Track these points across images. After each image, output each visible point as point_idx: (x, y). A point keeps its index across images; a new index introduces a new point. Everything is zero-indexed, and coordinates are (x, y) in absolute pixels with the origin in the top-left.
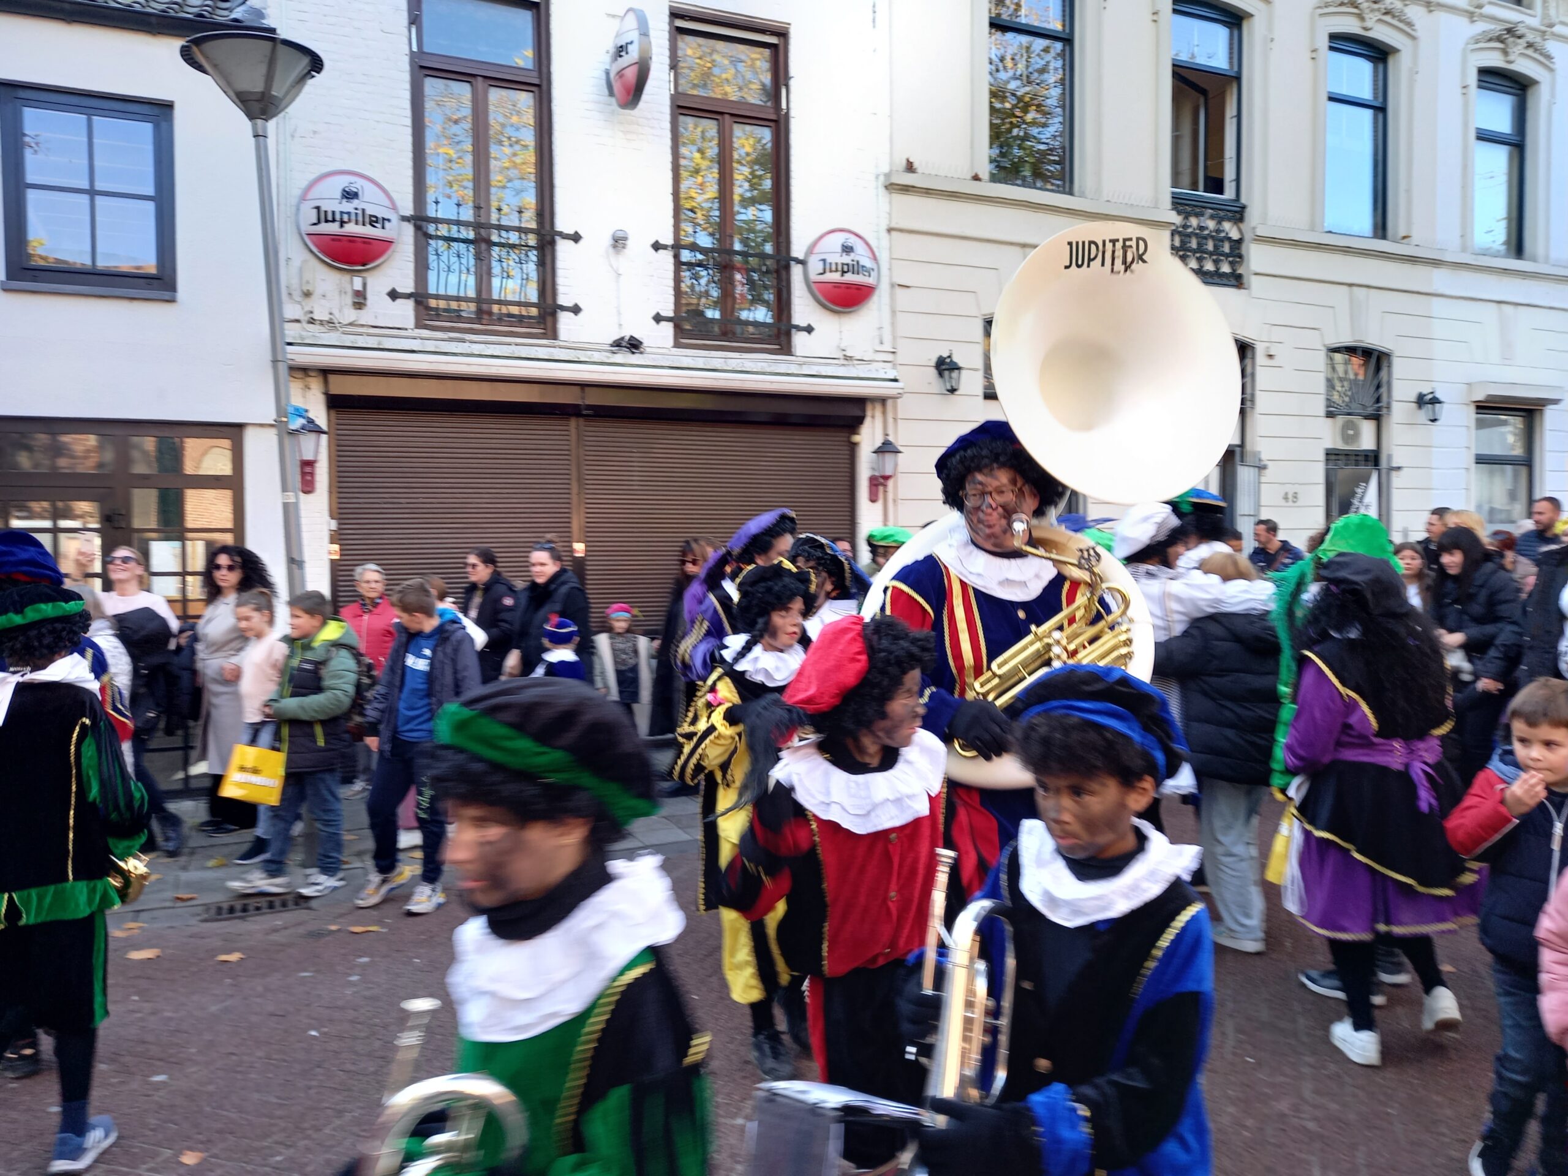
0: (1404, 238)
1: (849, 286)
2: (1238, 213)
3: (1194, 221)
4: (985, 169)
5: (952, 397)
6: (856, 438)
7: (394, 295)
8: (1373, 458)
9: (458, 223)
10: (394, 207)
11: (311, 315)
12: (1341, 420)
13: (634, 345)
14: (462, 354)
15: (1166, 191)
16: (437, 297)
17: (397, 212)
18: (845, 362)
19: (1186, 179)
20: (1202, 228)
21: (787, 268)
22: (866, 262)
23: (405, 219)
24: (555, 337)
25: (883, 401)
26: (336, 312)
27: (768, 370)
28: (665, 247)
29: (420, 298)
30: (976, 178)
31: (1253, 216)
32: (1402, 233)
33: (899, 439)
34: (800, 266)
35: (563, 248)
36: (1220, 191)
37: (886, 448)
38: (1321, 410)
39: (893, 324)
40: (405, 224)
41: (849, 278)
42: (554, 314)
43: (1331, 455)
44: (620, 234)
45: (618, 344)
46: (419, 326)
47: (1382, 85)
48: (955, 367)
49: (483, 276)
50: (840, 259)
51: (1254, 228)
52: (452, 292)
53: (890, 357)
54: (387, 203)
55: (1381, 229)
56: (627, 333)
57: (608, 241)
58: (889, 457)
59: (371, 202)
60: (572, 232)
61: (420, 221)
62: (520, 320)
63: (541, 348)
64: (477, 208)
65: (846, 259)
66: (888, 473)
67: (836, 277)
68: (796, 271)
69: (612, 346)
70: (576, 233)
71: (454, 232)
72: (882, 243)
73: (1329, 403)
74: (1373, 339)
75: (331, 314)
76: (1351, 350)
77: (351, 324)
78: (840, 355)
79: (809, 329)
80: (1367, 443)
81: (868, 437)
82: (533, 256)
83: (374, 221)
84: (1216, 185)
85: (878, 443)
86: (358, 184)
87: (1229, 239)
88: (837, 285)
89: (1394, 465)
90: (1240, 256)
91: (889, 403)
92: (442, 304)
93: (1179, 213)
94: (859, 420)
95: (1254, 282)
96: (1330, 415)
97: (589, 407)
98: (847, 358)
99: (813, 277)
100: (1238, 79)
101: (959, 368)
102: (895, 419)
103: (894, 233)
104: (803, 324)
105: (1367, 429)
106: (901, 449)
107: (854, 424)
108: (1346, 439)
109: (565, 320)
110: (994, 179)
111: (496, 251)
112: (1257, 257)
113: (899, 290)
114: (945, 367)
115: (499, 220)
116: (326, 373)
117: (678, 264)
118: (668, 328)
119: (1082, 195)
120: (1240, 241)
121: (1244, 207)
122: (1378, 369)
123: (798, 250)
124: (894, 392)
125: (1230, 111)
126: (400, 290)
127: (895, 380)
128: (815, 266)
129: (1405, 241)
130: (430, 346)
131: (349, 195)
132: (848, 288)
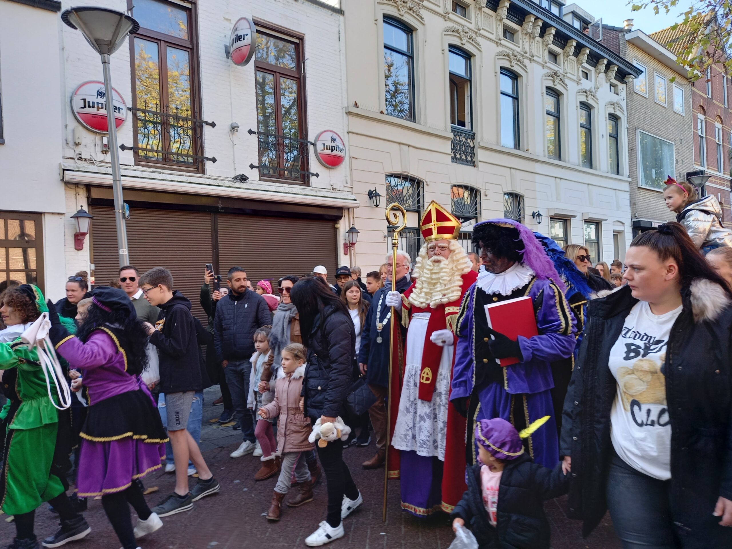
1: (335, 156)
2: (473, 137)
3: (458, 138)
4: (384, 109)
5: (376, 209)
6: (337, 226)
7: (123, 147)
9: (157, 114)
10: (124, 103)
11: (80, 156)
13: (243, 179)
14: (163, 180)
15: (449, 124)
16: (143, 150)
17: (125, 105)
18: (333, 191)
19: (455, 121)
20: (460, 141)
21: (307, 146)
22: (341, 146)
23: (129, 109)
24: (203, 173)
25: (349, 209)
26: (93, 154)
28: (254, 133)
29: (135, 149)
30: (382, 112)
31: (478, 137)
33: (357, 227)
34: (312, 146)
35: (207, 130)
36: (465, 126)
37: (352, 230)
39: (351, 175)
40: (129, 112)
41: (335, 152)
42: (202, 162)
44: (235, 125)
46: (136, 164)
47: (516, 88)
48: (378, 195)
50: (329, 143)
51: (479, 143)
53: (350, 190)
54: (121, 100)
55: (518, 145)
56: (239, 173)
57: (228, 128)
58: (354, 235)
60: (211, 122)
61: (134, 110)
63: (197, 178)
64: (162, 106)
65: (333, 144)
66: (354, 242)
67: (329, 152)
69: (234, 179)
72: (345, 137)
73: (505, 215)
74: (518, 190)
76: (511, 194)
77: (101, 162)
78: (330, 187)
79: (317, 175)
81: (343, 226)
82: (190, 133)
83: (115, 109)
84: (463, 123)
87: (470, 146)
88: (330, 156)
90: (474, 154)
92: (146, 154)
93: (453, 134)
94: (340, 218)
95: (479, 165)
97: (223, 208)
98: (333, 189)
99: (319, 151)
100: (470, 81)
102: (354, 218)
103: (350, 134)
104: (315, 173)
106: (359, 231)
107: (337, 219)
109: (208, 165)
110: (388, 113)
112: (481, 155)
113: (353, 160)
114: (372, 195)
116: (88, 187)
117: (260, 141)
118: (256, 172)
119: (419, 123)
120: (474, 147)
121: (475, 134)
122: (520, 202)
123: (311, 138)
124: (356, 205)
125: (467, 94)
126: (126, 145)
127: (355, 200)
128: (320, 147)
129: (526, 151)
130: (146, 175)
131: (101, 94)
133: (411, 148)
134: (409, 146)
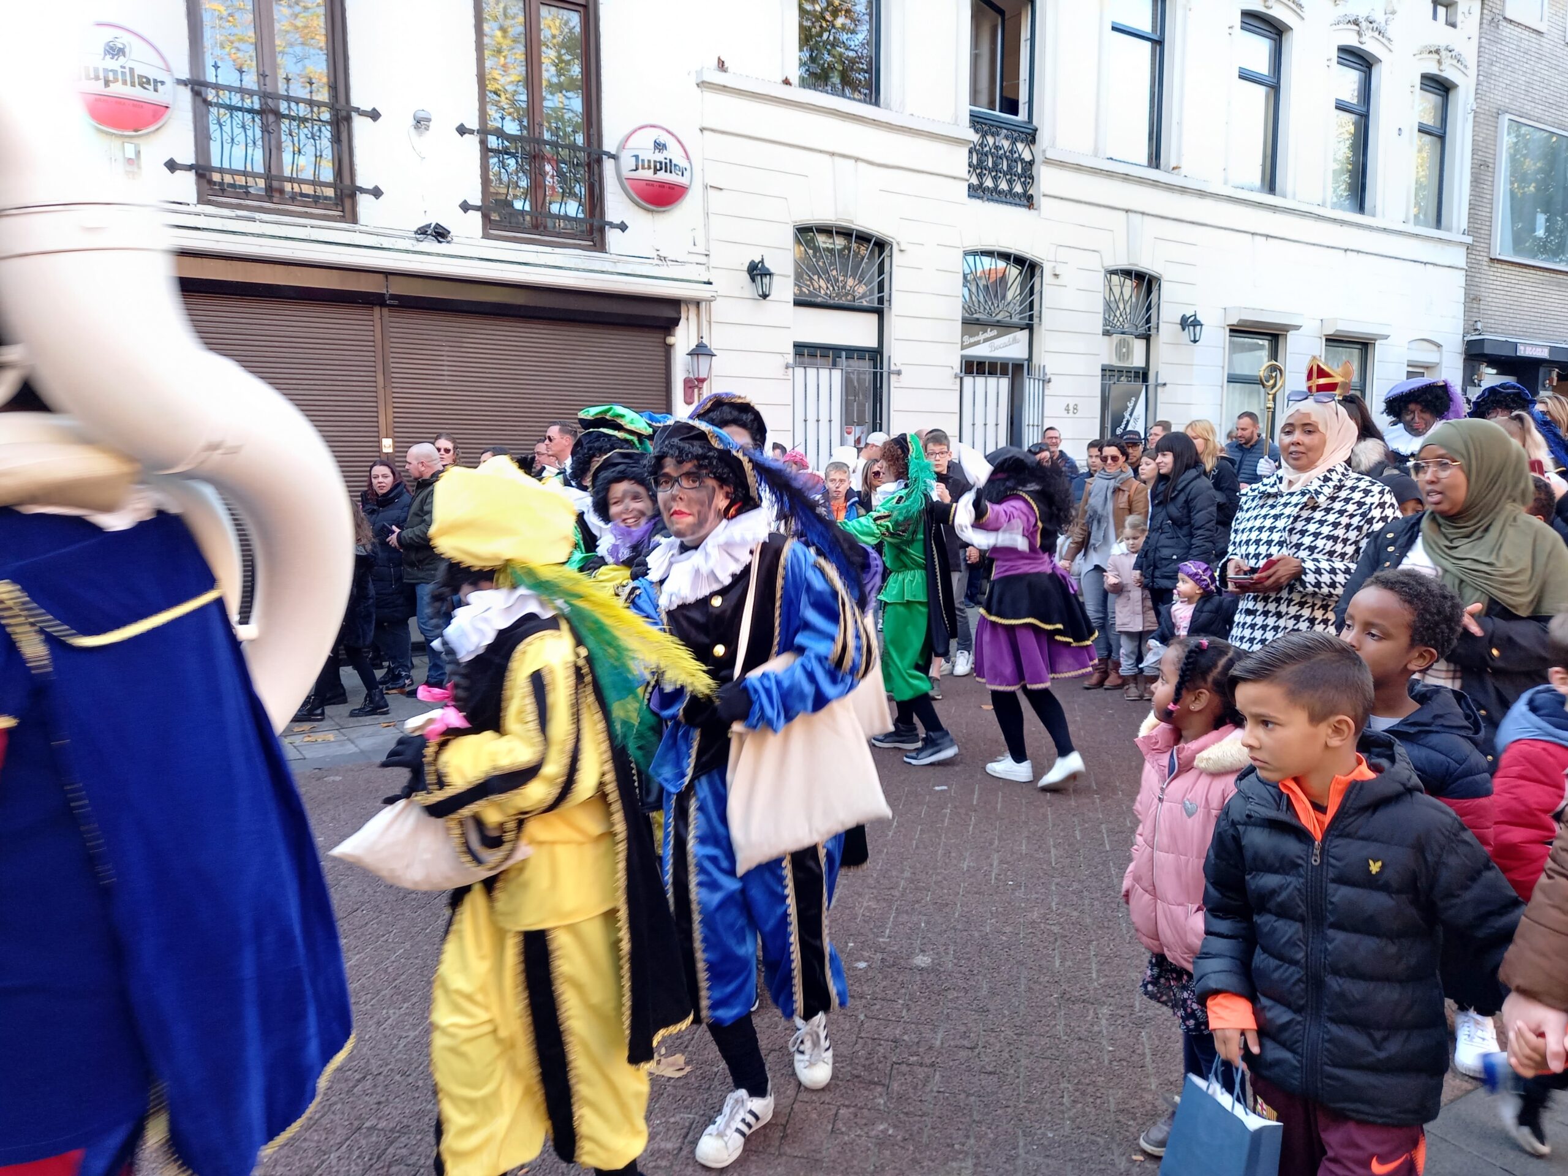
0: (1174, 169)
1: (662, 185)
2: (1030, 136)
3: (990, 140)
4: (795, 73)
5: (764, 302)
6: (671, 340)
7: (172, 166)
8: (1143, 375)
9: (242, 91)
10: (169, 70)
12: (1116, 338)
13: (440, 234)
14: (253, 235)
15: (965, 108)
16: (221, 171)
17: (172, 75)
18: (659, 262)
19: (984, 98)
20: (997, 148)
21: (599, 161)
22: (679, 159)
23: (185, 83)
24: (354, 220)
25: (698, 303)
27: (582, 267)
28: (471, 132)
29: (202, 171)
30: (786, 82)
31: (1044, 138)
32: (1175, 165)
33: (714, 343)
34: (612, 160)
35: (359, 124)
36: (1016, 113)
37: (700, 351)
38: (1100, 329)
39: (706, 226)
40: (182, 88)
41: (662, 176)
42: (353, 196)
43: (1108, 371)
44: (422, 115)
45: (423, 231)
46: (201, 201)
47: (1160, 19)
48: (767, 273)
49: (272, 151)
50: (650, 155)
51: (1044, 151)
52: (238, 165)
53: (703, 259)
54: (161, 64)
55: (1155, 159)
56: (433, 219)
57: (410, 122)
58: (703, 360)
59: (141, 60)
60: (369, 109)
61: (197, 86)
62: (316, 200)
63: (340, 232)
64: (262, 75)
65: (659, 157)
66: (702, 376)
67: (648, 174)
68: (608, 165)
69: (417, 233)
70: (374, 109)
71: (236, 100)
72: (694, 142)
73: (1107, 322)
74: (1145, 264)
76: (1127, 273)
78: (654, 254)
79: (623, 227)
80: (1137, 360)
81: (683, 339)
82: (327, 132)
83: (144, 82)
84: (1011, 106)
85: (693, 346)
86: (124, 39)
87: (1022, 160)
88: (650, 183)
89: (1160, 381)
90: (1032, 178)
91: (703, 305)
92: (228, 179)
93: (977, 131)
94: (674, 322)
95: (1044, 203)
96: (1107, 333)
97: (393, 297)
98: (660, 258)
99: (626, 173)
100: (1032, 2)
101: (770, 274)
102: (710, 323)
103: (705, 132)
104: (617, 221)
105: (1139, 346)
106: (715, 352)
107: (669, 325)
108: (1121, 356)
109: (364, 202)
110: (804, 83)
111: (285, 125)
112: (1047, 179)
113: (711, 191)
114: (757, 272)
115: (287, 90)
117: (485, 150)
118: (476, 217)
119: (888, 107)
120: (1031, 163)
121: (1036, 130)
122: (1149, 292)
123: (609, 144)
124: (708, 295)
125: (1025, 34)
126: (179, 161)
127: (709, 283)
128: (627, 162)
129: (1176, 171)
130: (217, 224)
131: (114, 51)
132: (661, 187)
133: (861, 164)
134: (857, 159)
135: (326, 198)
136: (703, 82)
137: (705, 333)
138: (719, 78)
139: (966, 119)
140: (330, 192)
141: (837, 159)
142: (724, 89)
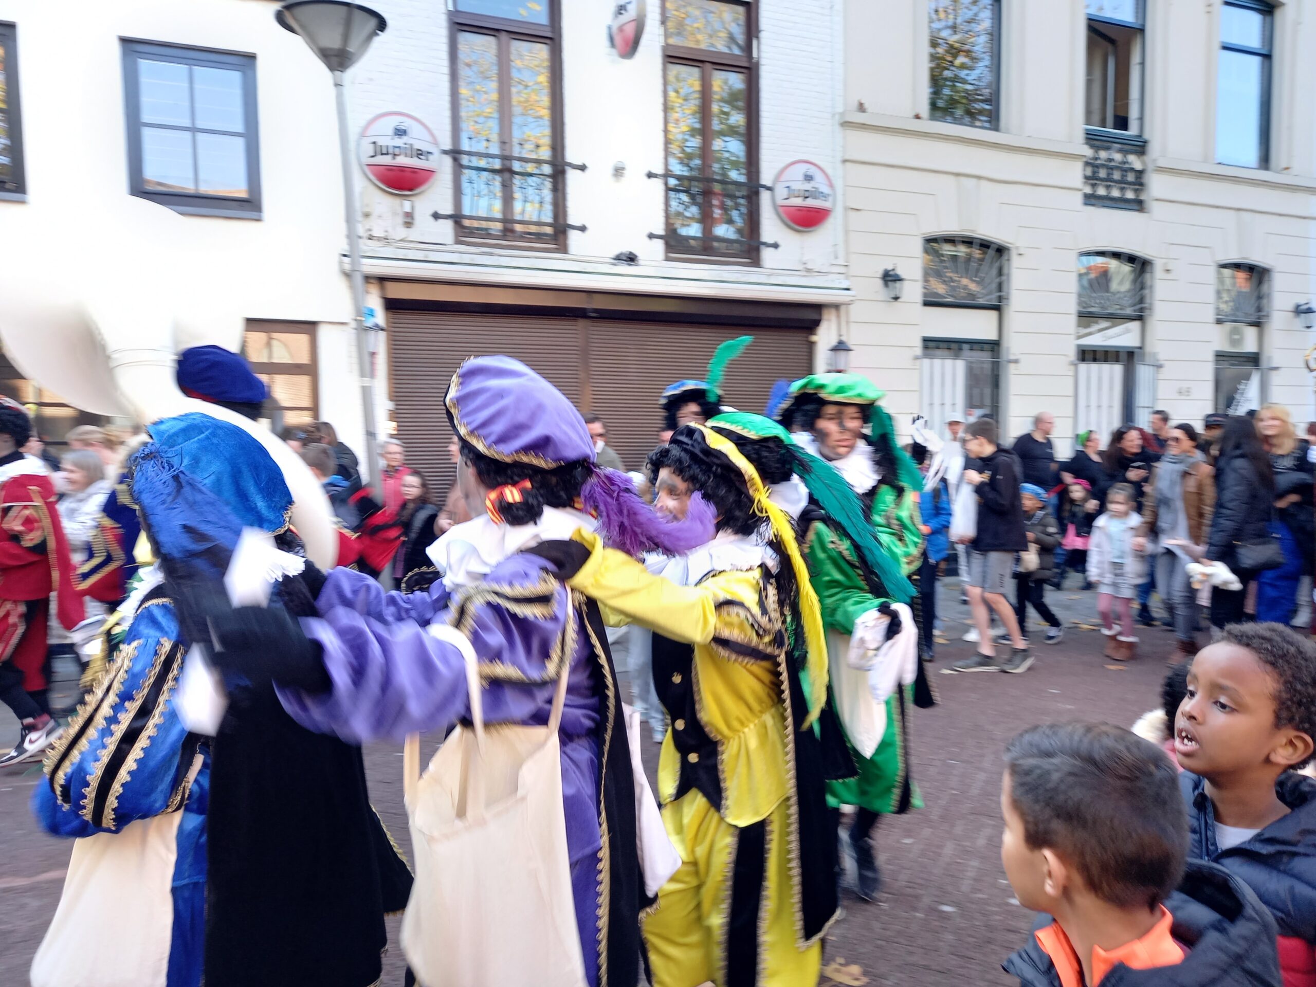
0: (1287, 169)
1: (810, 209)
2: (1140, 147)
3: (1103, 154)
4: (924, 108)
5: (895, 304)
6: (814, 338)
7: (436, 216)
8: (1254, 360)
9: (488, 156)
10: (436, 143)
11: (370, 233)
12: (1228, 326)
13: (631, 259)
14: (492, 265)
15: (1079, 127)
16: (470, 218)
17: (439, 147)
18: (806, 274)
19: (1096, 117)
20: (1111, 160)
21: (757, 193)
22: (825, 189)
23: (445, 152)
24: (565, 251)
25: (836, 306)
26: (390, 229)
27: (743, 280)
28: (657, 176)
29: (457, 218)
30: (917, 117)
31: (1154, 149)
32: (1285, 166)
33: (851, 340)
34: (768, 192)
35: (572, 176)
36: (1127, 128)
37: (840, 347)
38: (1211, 316)
39: (846, 242)
40: (445, 157)
41: (810, 202)
42: (565, 232)
43: (1220, 356)
44: (620, 165)
45: (618, 258)
46: (457, 241)
47: (1269, 36)
48: (898, 279)
49: (508, 200)
50: (802, 186)
51: (1155, 160)
52: (482, 213)
53: (842, 270)
54: (431, 139)
55: (1265, 160)
56: (625, 249)
57: (610, 171)
58: (842, 354)
59: (417, 138)
60: (579, 163)
61: (455, 153)
62: (539, 237)
63: (555, 261)
64: (503, 143)
65: (808, 186)
67: (798, 202)
68: (765, 196)
69: (615, 259)
71: (483, 163)
72: (837, 172)
73: (1218, 311)
74: (1256, 258)
75: (386, 231)
76: (1237, 266)
77: (401, 240)
78: (801, 267)
79: (775, 246)
80: (1249, 345)
81: (825, 338)
82: (548, 184)
83: (420, 154)
84: (1122, 122)
85: (834, 342)
86: (407, 123)
87: (1134, 170)
88: (800, 209)
89: (1274, 365)
90: (1141, 184)
91: (843, 308)
92: (475, 224)
93: (1092, 146)
94: (816, 323)
95: (1156, 208)
96: (1219, 322)
97: (596, 311)
98: (809, 270)
99: (780, 202)
100: (1142, 31)
101: (901, 280)
102: (848, 322)
103: (848, 165)
104: (771, 241)
105: (1250, 334)
106: (852, 347)
107: (812, 326)
108: (1234, 342)
109: (573, 236)
110: (933, 118)
111: (517, 180)
112: (1157, 185)
113: (853, 214)
114: (890, 278)
115: (520, 153)
116: (382, 280)
117: (668, 189)
118: (659, 245)
119: (1007, 132)
120: (1142, 172)
121: (1145, 142)
122: (1260, 282)
123: (766, 178)
124: (847, 299)
125: (1135, 58)
126: (441, 212)
127: (848, 289)
128: (781, 193)
129: (1285, 172)
130: (467, 259)
131: (400, 132)
132: (808, 211)
133: (984, 183)
134: (979, 178)
135: (546, 235)
136: (846, 122)
137: (844, 332)
138: (860, 118)
139: (1080, 136)
140: (549, 230)
141: (962, 179)
142: (863, 127)
